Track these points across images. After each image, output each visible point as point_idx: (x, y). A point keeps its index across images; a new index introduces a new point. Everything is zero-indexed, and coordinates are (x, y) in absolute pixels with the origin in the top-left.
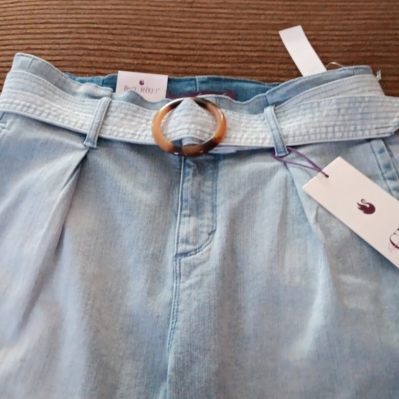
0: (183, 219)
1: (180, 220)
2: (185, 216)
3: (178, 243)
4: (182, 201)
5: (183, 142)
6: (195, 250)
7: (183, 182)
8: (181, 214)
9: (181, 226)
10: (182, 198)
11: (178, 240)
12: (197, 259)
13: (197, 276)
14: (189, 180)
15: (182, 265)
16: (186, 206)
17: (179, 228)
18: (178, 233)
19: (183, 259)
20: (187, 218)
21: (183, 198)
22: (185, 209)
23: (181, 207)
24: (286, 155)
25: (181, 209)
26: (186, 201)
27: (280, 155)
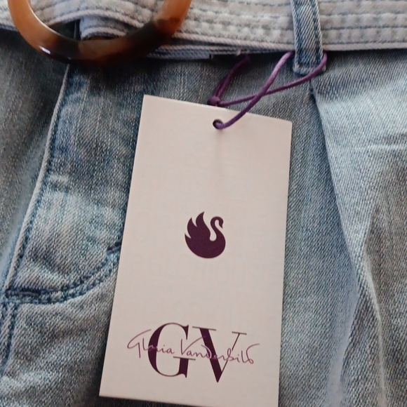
0: (48, 195)
1: (41, 195)
2: (55, 187)
3: (21, 256)
4: (52, 149)
5: (82, 27)
6: (65, 288)
7: (62, 105)
8: (44, 183)
9: (40, 211)
10: (53, 140)
11: (24, 247)
12: (65, 317)
13: (54, 366)
14: (78, 100)
15: (21, 323)
16: (63, 165)
17: (33, 215)
18: (28, 230)
19: (26, 308)
20: (59, 195)
21: (57, 142)
22: (58, 172)
23: (49, 162)
24: (320, 73)
25: (48, 170)
26: (64, 150)
27: (304, 70)
